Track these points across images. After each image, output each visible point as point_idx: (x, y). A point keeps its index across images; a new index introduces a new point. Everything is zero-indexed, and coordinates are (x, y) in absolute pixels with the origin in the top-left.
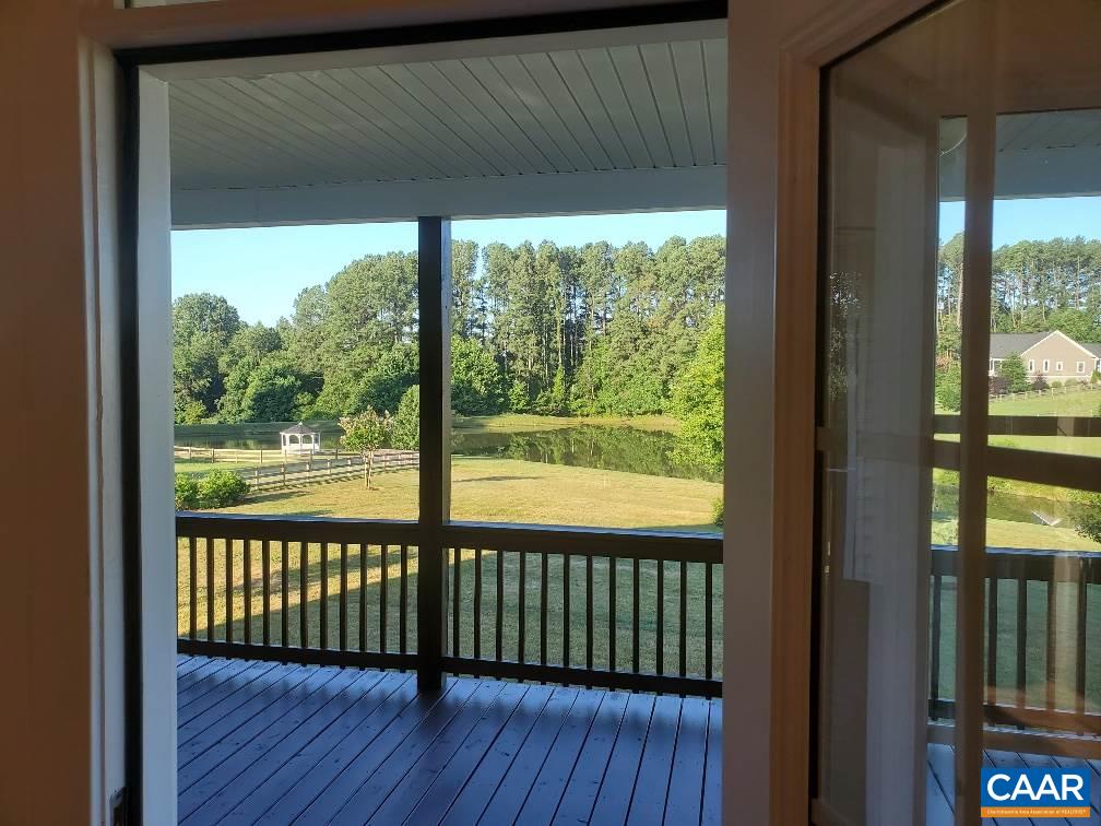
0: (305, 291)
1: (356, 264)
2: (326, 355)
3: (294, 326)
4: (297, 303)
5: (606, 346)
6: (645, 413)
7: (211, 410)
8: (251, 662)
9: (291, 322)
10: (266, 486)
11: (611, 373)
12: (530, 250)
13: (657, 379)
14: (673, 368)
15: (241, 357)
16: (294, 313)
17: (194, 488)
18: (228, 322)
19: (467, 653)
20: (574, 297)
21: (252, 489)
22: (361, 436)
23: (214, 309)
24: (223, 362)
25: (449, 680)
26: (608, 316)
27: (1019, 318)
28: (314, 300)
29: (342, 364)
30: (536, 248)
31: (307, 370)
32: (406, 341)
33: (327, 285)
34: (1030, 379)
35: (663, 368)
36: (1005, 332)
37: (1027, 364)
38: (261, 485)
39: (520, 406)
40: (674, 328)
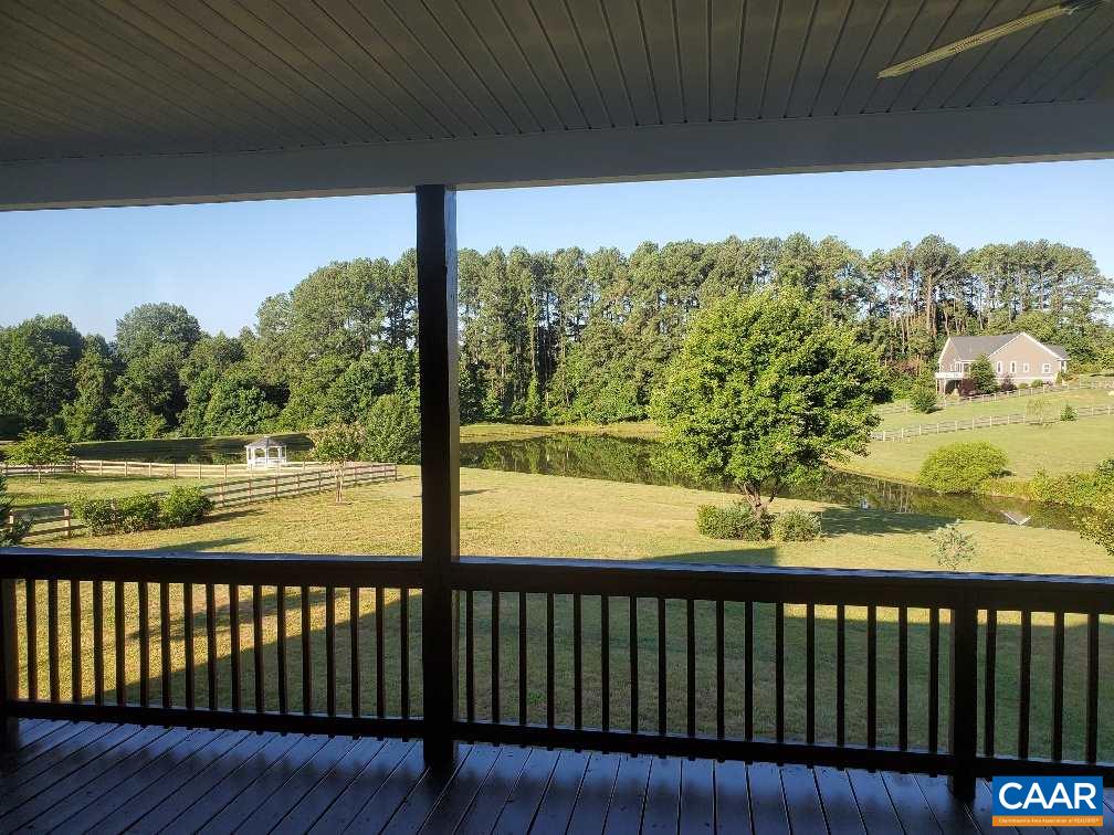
0: (269, 299)
1: (321, 272)
2: (292, 365)
3: (258, 336)
4: (260, 313)
5: (580, 353)
6: (620, 420)
7: (173, 424)
8: (218, 731)
9: (254, 331)
10: (232, 503)
11: (586, 380)
12: (501, 257)
13: (632, 385)
14: (648, 374)
15: (202, 369)
16: (257, 323)
17: (155, 507)
18: (189, 333)
19: (483, 717)
20: (547, 304)
21: (216, 506)
22: (331, 448)
23: (173, 319)
24: (183, 374)
25: (463, 748)
26: (582, 323)
27: (985, 321)
28: (277, 309)
29: (308, 374)
30: (507, 255)
31: (273, 380)
32: (375, 349)
33: (291, 293)
34: (999, 381)
35: (638, 375)
36: (972, 334)
37: (994, 367)
38: (227, 501)
39: (495, 415)
40: (648, 334)
